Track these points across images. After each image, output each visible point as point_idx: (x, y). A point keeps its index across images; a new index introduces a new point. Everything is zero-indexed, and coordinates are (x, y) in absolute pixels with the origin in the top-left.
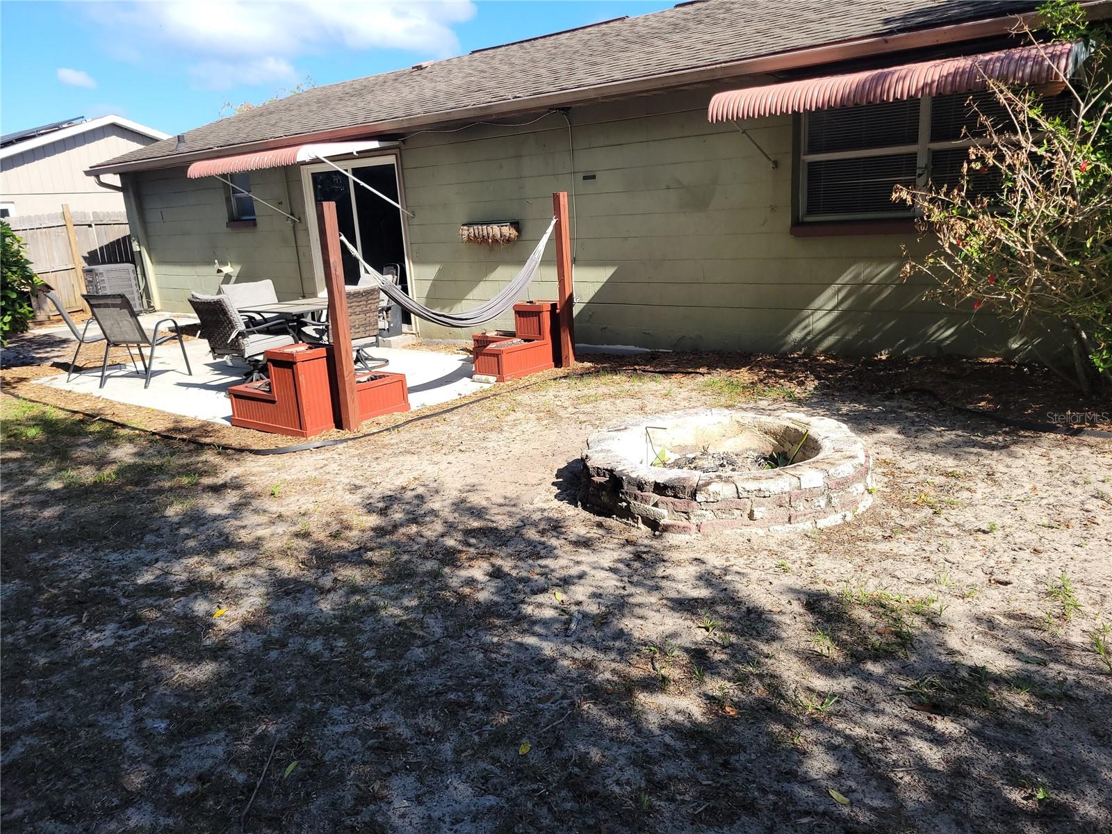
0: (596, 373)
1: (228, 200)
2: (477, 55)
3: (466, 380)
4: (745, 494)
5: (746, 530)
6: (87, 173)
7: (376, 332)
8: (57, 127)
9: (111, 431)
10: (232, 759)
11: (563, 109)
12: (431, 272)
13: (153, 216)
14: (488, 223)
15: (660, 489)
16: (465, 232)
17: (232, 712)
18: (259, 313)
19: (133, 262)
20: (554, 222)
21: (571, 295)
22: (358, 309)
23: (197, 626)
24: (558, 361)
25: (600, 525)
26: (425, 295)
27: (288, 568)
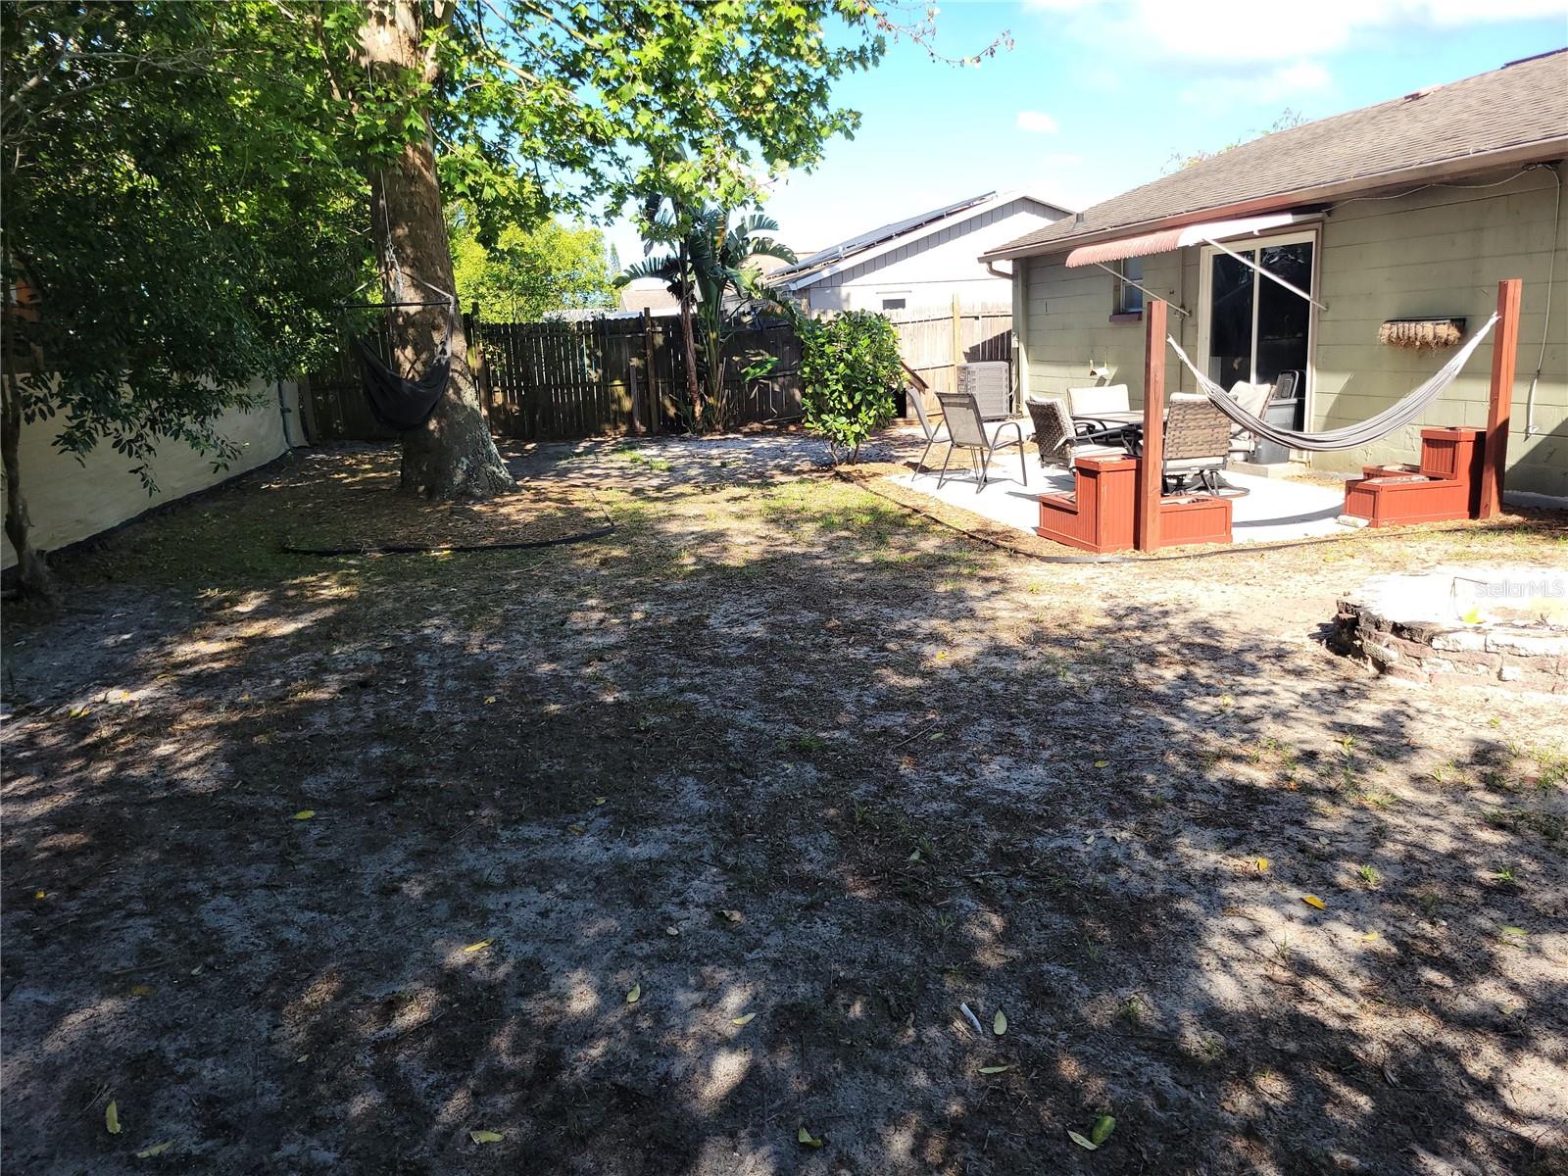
0: (1525, 529)
1: (1117, 289)
2: (1510, 68)
3: (1331, 520)
4: (1493, 648)
5: (1489, 691)
6: (981, 260)
7: (1224, 452)
8: (969, 205)
9: (928, 524)
10: (905, 725)
11: (1550, 163)
12: (1338, 383)
13: (1038, 307)
14: (1418, 320)
15: (1398, 629)
16: (1386, 331)
17: (920, 706)
18: (1100, 421)
19: (1009, 360)
20: (1494, 319)
21: (1506, 423)
22: (1203, 423)
23: (917, 657)
24: (1474, 511)
25: (1329, 662)
26: (1325, 413)
27: (1008, 638)
